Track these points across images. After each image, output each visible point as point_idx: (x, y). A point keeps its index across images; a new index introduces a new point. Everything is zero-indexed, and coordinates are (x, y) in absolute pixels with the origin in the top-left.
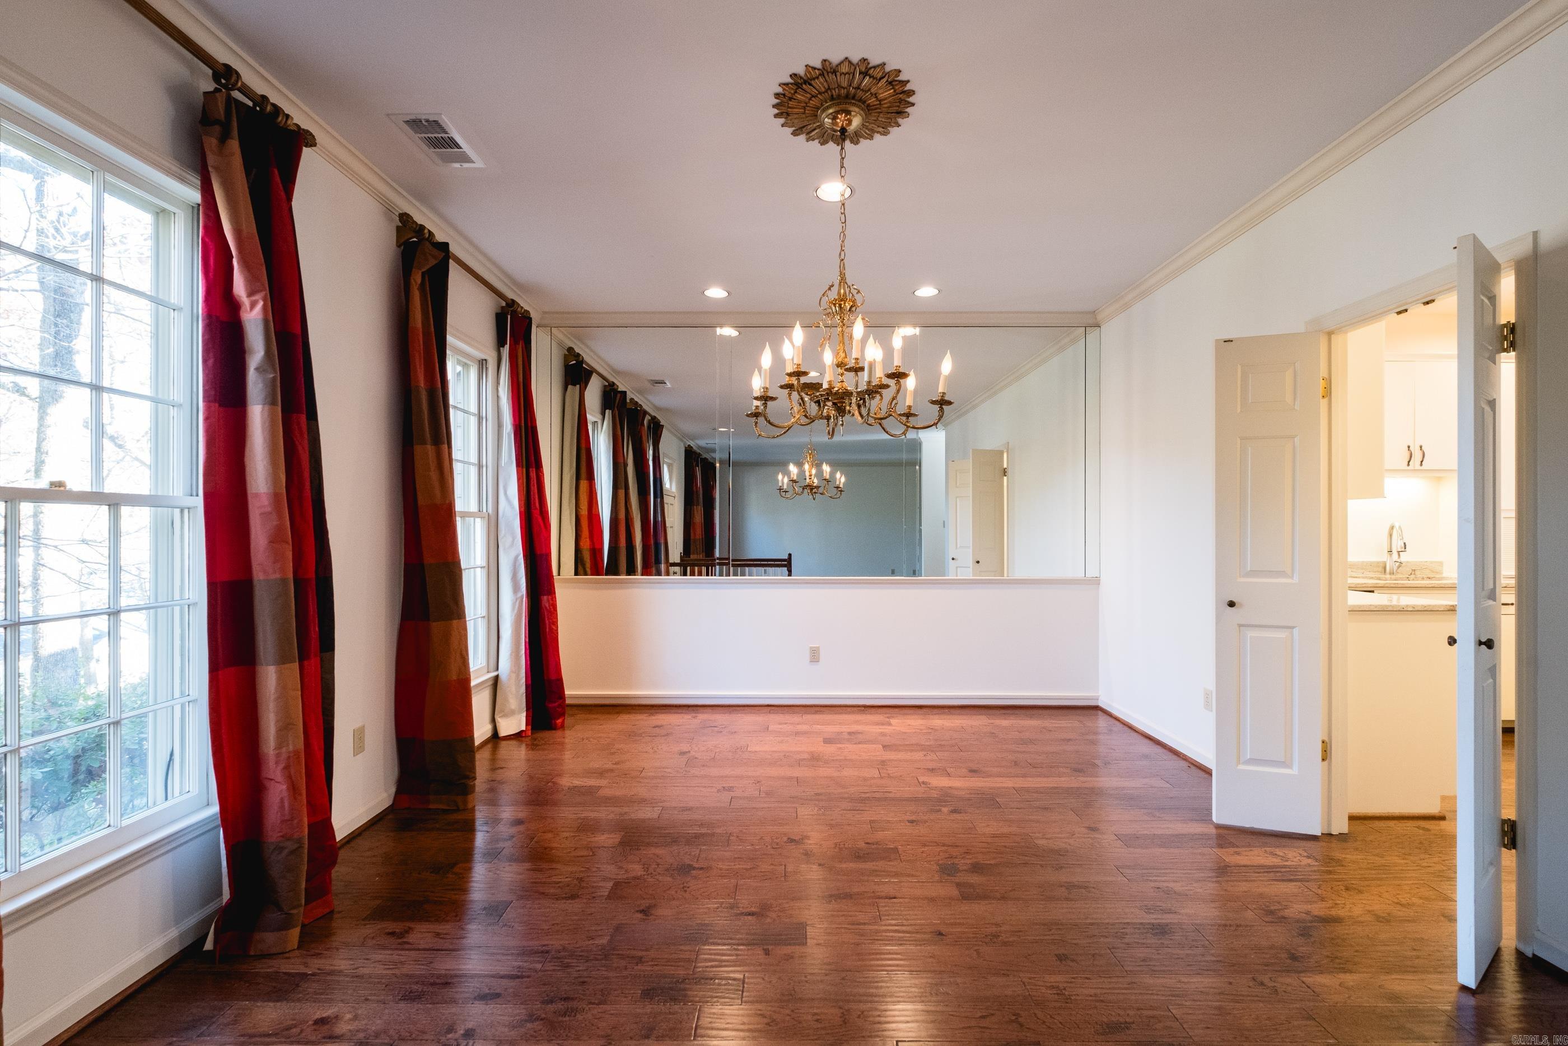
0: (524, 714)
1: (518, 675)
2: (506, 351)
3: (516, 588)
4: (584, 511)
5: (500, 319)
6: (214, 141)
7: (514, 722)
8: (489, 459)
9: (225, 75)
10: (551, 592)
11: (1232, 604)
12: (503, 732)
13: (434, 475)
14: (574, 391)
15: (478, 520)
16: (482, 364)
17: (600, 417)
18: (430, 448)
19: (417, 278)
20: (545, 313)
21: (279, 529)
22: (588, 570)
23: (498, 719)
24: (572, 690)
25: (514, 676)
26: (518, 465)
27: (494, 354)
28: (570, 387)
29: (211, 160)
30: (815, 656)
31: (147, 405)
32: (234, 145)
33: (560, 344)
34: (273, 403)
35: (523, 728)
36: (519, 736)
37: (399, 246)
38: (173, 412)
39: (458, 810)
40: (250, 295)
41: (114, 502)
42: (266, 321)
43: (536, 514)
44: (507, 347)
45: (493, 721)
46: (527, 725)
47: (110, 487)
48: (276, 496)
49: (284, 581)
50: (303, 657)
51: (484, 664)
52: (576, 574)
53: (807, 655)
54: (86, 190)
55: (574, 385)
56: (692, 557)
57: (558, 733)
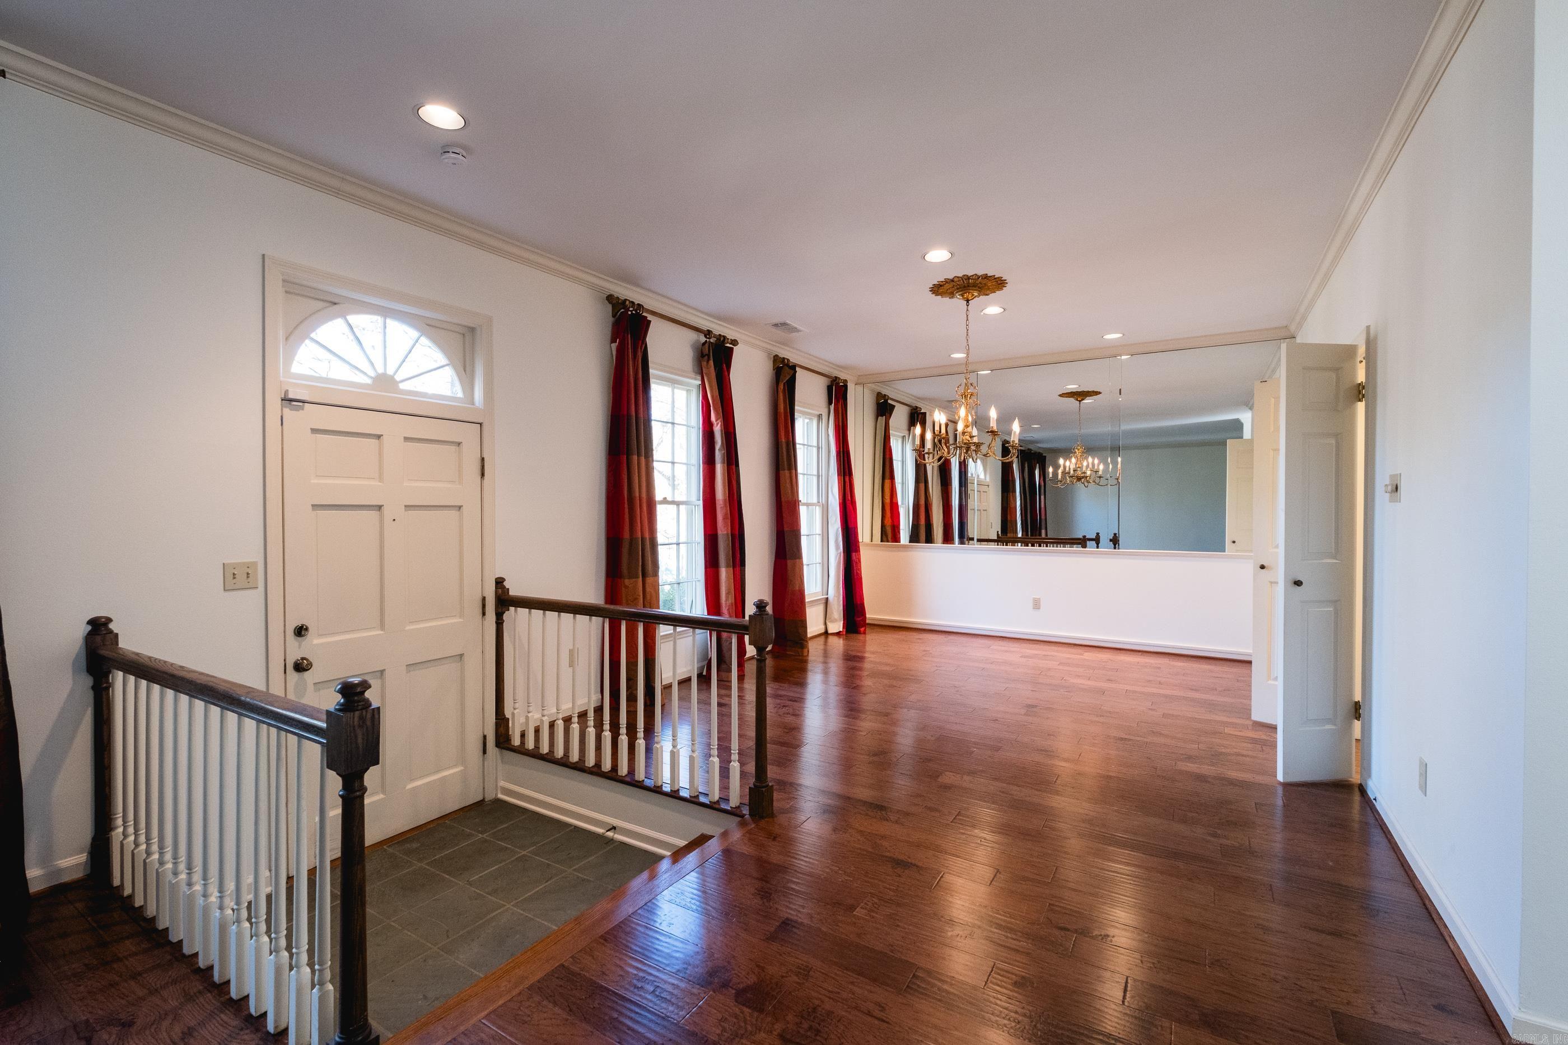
0: (842, 622)
1: (839, 598)
2: (832, 407)
3: (837, 548)
4: (888, 500)
5: (829, 389)
6: (705, 363)
7: (837, 626)
8: (824, 472)
9: (708, 333)
10: (857, 550)
11: (1262, 567)
12: (830, 631)
13: (788, 485)
14: (882, 420)
15: (817, 507)
16: (820, 416)
17: (907, 432)
18: (787, 472)
19: (781, 386)
20: (859, 376)
21: (726, 514)
22: (890, 539)
23: (828, 623)
24: (872, 614)
25: (836, 598)
26: (838, 475)
27: (826, 410)
28: (880, 417)
29: (704, 372)
30: (1037, 605)
31: (685, 467)
32: (711, 362)
33: (872, 391)
34: (724, 463)
35: (841, 630)
36: (838, 634)
37: (774, 370)
38: (692, 467)
39: (799, 656)
40: (716, 421)
41: (678, 504)
42: (721, 431)
43: (849, 503)
44: (833, 404)
45: (825, 624)
46: (843, 628)
47: (677, 499)
48: (725, 500)
49: (727, 534)
50: (734, 567)
51: (820, 590)
52: (881, 541)
53: (1031, 605)
54: (670, 389)
55: (882, 416)
56: (1009, 535)
57: (861, 637)
